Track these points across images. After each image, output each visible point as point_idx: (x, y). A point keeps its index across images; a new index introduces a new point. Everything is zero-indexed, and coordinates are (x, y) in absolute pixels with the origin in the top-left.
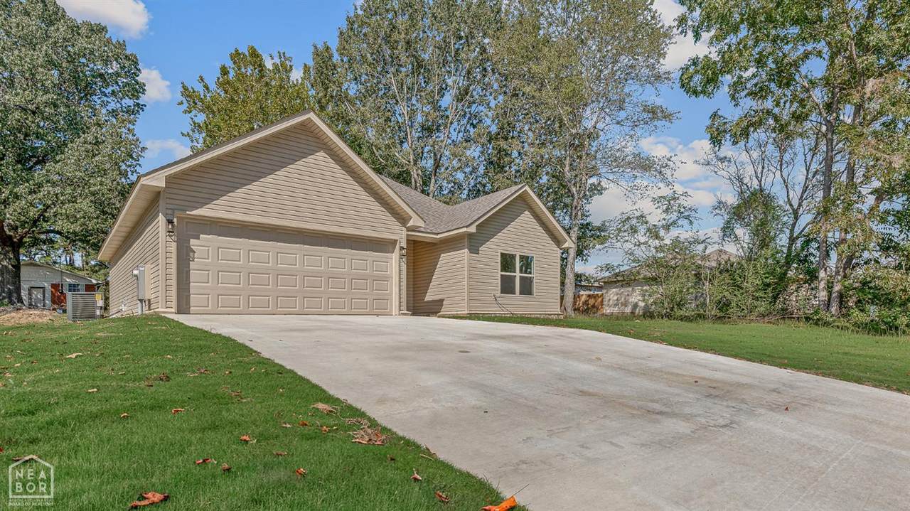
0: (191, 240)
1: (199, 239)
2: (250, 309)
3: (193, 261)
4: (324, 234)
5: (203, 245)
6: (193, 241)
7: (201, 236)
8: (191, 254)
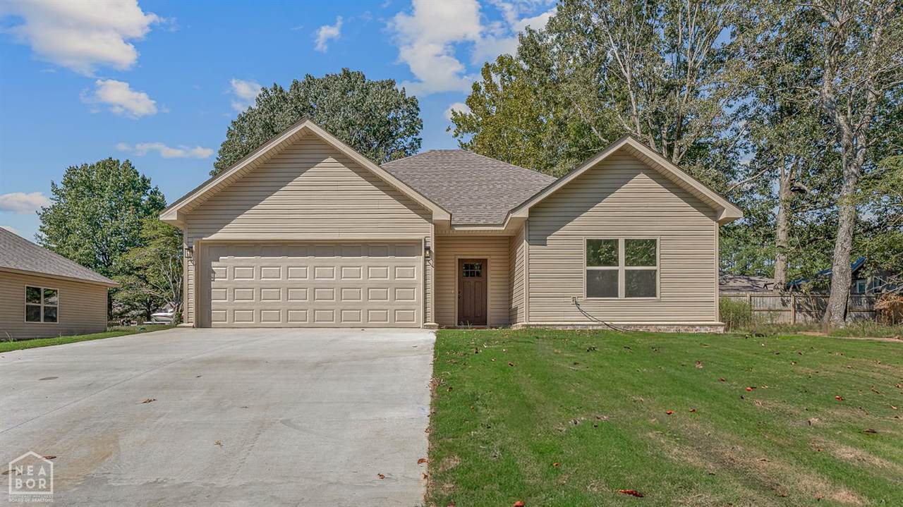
0: (212, 263)
1: (218, 261)
2: (262, 323)
3: (214, 281)
4: (336, 243)
5: (223, 266)
6: (214, 264)
7: (221, 258)
8: (212, 275)
